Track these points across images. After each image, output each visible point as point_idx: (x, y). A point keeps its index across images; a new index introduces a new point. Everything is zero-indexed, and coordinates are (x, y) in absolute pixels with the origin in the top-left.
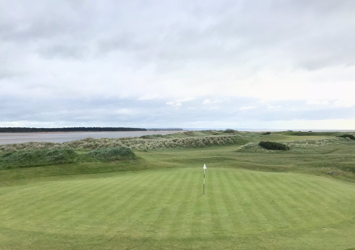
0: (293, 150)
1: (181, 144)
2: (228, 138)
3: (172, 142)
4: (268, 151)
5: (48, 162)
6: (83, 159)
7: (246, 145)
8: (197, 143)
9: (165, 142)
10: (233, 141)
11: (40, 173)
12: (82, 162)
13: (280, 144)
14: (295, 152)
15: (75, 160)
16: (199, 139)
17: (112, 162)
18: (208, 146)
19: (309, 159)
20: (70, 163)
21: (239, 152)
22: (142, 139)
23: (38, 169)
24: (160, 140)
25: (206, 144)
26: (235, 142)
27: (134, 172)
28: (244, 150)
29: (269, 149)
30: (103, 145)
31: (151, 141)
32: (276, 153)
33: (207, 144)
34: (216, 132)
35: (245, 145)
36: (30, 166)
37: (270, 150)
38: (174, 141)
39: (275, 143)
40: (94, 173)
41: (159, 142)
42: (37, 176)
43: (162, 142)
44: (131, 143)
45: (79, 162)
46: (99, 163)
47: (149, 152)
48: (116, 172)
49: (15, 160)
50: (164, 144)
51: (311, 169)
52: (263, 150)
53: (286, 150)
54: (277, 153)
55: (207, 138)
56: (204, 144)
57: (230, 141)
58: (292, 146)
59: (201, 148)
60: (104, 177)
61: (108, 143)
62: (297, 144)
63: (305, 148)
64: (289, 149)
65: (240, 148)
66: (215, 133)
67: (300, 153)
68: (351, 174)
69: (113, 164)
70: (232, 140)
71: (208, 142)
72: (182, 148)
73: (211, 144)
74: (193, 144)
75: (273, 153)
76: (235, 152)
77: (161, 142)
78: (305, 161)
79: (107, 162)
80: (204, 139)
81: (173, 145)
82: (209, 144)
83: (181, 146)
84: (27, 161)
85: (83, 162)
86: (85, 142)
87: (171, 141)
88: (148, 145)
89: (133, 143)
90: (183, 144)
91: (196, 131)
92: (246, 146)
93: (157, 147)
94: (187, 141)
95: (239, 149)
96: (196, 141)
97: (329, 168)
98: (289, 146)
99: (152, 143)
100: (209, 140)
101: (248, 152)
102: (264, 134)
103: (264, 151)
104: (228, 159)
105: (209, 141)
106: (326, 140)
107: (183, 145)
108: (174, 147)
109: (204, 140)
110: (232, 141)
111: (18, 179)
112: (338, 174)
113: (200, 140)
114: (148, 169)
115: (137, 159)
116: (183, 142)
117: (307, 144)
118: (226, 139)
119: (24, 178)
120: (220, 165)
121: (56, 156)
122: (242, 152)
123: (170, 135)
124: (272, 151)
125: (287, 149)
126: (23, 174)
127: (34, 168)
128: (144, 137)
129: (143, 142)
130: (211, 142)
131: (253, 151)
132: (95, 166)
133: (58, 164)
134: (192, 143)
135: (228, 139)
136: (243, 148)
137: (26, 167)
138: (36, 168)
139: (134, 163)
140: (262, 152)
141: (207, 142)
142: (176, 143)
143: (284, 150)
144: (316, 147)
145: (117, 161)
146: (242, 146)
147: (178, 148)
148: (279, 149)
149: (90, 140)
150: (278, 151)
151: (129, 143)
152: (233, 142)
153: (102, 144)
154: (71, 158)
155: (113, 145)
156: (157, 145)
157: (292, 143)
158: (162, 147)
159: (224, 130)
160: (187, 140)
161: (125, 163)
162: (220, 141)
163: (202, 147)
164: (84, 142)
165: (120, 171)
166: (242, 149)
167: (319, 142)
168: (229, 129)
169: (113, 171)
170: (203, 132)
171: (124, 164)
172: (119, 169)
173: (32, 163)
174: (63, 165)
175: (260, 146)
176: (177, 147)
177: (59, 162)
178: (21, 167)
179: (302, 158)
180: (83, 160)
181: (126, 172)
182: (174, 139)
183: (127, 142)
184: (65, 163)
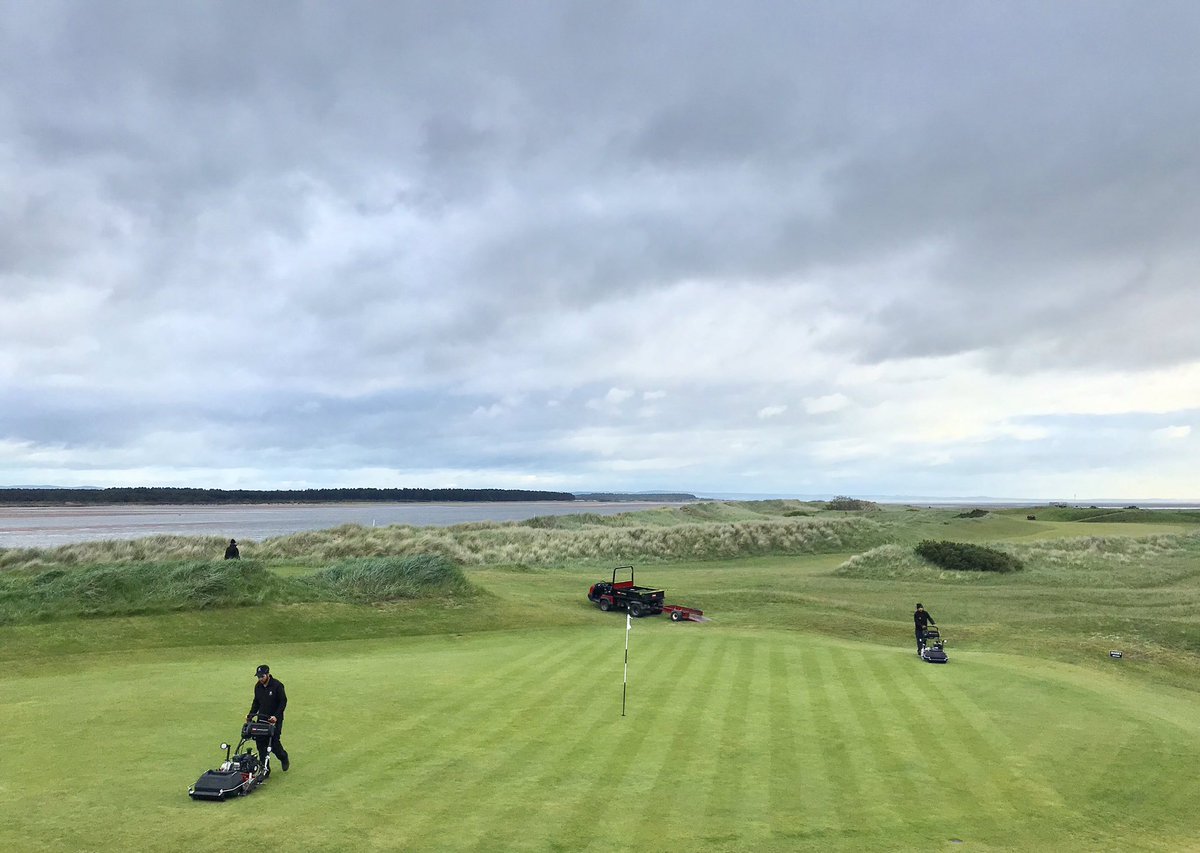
0: (1034, 571)
1: (654, 546)
2: (823, 529)
3: (626, 540)
4: (943, 575)
5: (173, 600)
6: (291, 594)
7: (872, 552)
8: (712, 543)
9: (602, 537)
10: (841, 540)
11: (137, 635)
12: (283, 603)
13: (988, 551)
14: (1041, 581)
15: (261, 597)
16: (720, 531)
17: (384, 604)
18: (751, 553)
19: (1072, 604)
20: (243, 604)
21: (842, 575)
22: (527, 529)
23: (136, 622)
24: (585, 532)
25: (745, 547)
26: (845, 543)
27: (451, 640)
28: (862, 571)
29: (949, 567)
30: (390, 546)
31: (555, 537)
32: (971, 581)
33: (747, 549)
34: (800, 508)
35: (865, 554)
36: (113, 614)
37: (952, 573)
38: (635, 536)
39: (973, 546)
40: (316, 640)
41: (581, 539)
42: (126, 645)
43: (592, 539)
44: (486, 542)
45: (276, 602)
46: (341, 607)
47: (534, 572)
48: (392, 636)
49: (67, 594)
50: (598, 545)
51: (1052, 639)
52: (928, 569)
53: (1008, 570)
54: (976, 582)
55: (747, 526)
56: (735, 549)
57: (830, 538)
58: (1034, 558)
59: (725, 560)
60: (346, 653)
61: (405, 542)
62: (1054, 552)
63: (1080, 567)
64: (1019, 567)
65: (846, 563)
66: (794, 509)
67: (1055, 583)
68: (1189, 660)
69: (388, 609)
70: (836, 536)
71: (750, 541)
72: (658, 558)
73: (760, 549)
74: (696, 546)
75: (961, 582)
76: (825, 575)
77: (587, 540)
78: (1057, 610)
79: (369, 603)
80: (737, 532)
81: (628, 550)
82: (755, 548)
83: (656, 554)
84: (105, 598)
85: (286, 602)
86: (336, 536)
87: (622, 535)
88: (543, 547)
89: (492, 540)
90: (663, 545)
91: (729, 504)
92: (868, 558)
93: (572, 555)
94: (677, 536)
95: (844, 568)
96: (707, 537)
97: (1117, 638)
98: (1024, 557)
99: (557, 541)
100: (756, 535)
101: (873, 577)
102: (962, 516)
103: (930, 575)
104: (777, 600)
105: (754, 538)
106: (1166, 540)
107: (662, 548)
108: (631, 556)
109: (736, 534)
110: (836, 539)
111: (62, 655)
112: (1145, 658)
113: (724, 533)
114: (497, 628)
115: (472, 594)
116: (664, 540)
117: (1092, 549)
118: (815, 531)
119: (82, 650)
120: (745, 620)
121: (200, 583)
122: (855, 577)
123: (628, 514)
124: (959, 575)
125: (1013, 569)
126: (82, 639)
127: (122, 621)
128: (535, 523)
129: (526, 540)
130: (762, 540)
131: (892, 574)
132: (325, 616)
133: (203, 608)
134: (695, 543)
135: (822, 533)
136: (857, 564)
137: (98, 615)
138: (131, 619)
139: (458, 608)
140: (922, 577)
141: (746, 539)
142: (640, 543)
143: (1002, 572)
144: (1122, 563)
145: (402, 602)
146: (855, 557)
147: (643, 560)
148: (984, 568)
149: (352, 531)
150: (980, 574)
151: (478, 542)
152: (839, 542)
153: (388, 544)
154: (251, 589)
155: (422, 548)
156: (571, 549)
157: (1038, 546)
158: (588, 556)
159: (828, 500)
160: (677, 532)
161: (427, 607)
162: (792, 538)
163: (728, 557)
164: (328, 536)
165: (404, 633)
166: (853, 566)
167: (1137, 547)
168: (845, 498)
169: (381, 634)
170: (753, 505)
171: (422, 612)
172: (405, 627)
173: (121, 603)
174: (219, 612)
175: (921, 557)
176: (642, 557)
177: (208, 600)
178: (82, 616)
179: (1053, 599)
180: (290, 598)
181: (423, 637)
182: (633, 530)
183: (473, 539)
184: (226, 605)
